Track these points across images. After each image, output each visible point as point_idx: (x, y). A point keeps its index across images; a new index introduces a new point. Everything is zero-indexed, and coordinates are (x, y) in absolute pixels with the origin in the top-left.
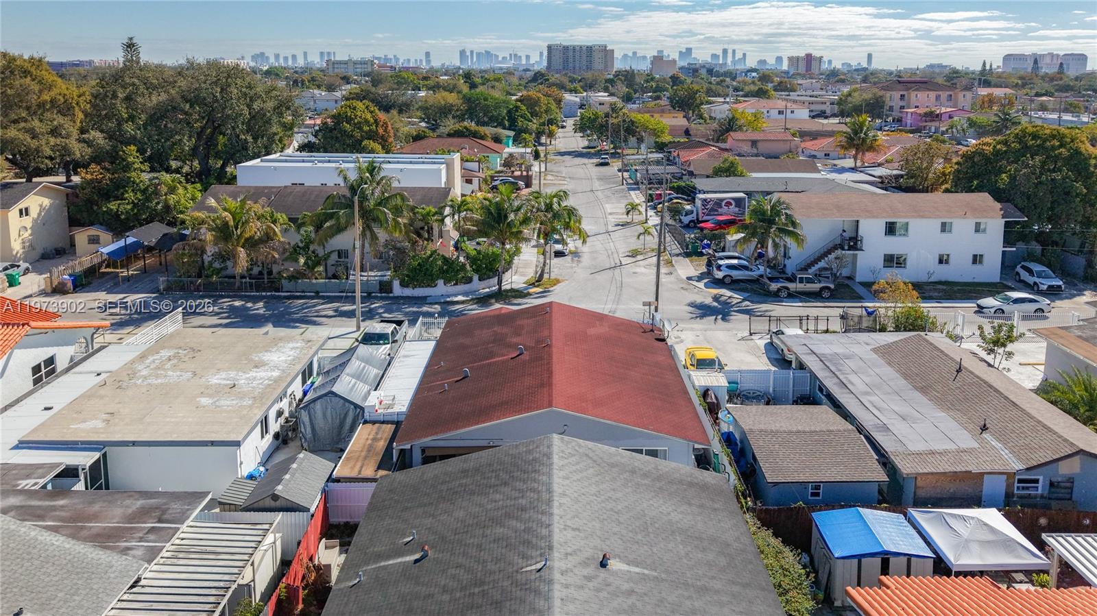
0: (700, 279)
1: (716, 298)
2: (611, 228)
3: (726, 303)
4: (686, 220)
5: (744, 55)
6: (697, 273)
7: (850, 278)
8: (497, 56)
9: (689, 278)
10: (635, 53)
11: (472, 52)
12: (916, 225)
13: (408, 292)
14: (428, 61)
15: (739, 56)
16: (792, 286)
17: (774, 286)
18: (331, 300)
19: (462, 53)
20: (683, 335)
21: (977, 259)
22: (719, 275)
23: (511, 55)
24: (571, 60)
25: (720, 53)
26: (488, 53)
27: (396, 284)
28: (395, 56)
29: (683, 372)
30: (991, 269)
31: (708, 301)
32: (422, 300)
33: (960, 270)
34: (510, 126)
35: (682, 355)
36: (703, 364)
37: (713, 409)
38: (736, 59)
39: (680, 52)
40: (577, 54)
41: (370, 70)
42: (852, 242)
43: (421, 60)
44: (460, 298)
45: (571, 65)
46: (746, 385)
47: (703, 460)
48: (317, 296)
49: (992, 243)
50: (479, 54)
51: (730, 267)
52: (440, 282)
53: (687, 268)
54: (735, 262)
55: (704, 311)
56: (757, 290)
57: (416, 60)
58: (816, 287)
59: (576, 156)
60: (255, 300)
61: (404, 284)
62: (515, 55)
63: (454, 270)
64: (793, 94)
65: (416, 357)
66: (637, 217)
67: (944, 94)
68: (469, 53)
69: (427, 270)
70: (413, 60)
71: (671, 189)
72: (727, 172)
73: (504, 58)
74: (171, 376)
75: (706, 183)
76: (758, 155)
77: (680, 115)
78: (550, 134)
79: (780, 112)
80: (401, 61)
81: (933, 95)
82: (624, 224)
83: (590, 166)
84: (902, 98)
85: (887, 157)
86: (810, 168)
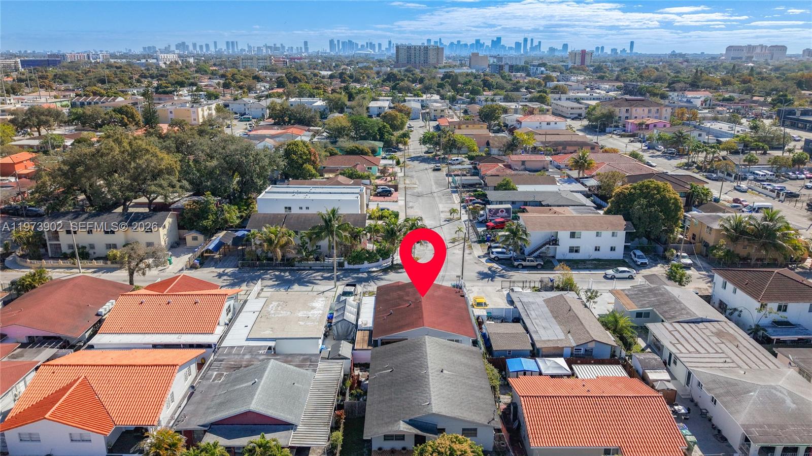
0: (484, 256)
1: (490, 269)
2: (442, 223)
3: (494, 272)
4: (481, 219)
5: (540, 42)
6: (482, 254)
7: (554, 257)
8: (357, 45)
9: (479, 257)
10: (459, 42)
11: (338, 41)
12: (584, 234)
13: (351, 267)
14: (307, 49)
15: (535, 43)
16: (524, 263)
17: (516, 263)
18: (318, 271)
19: (331, 42)
20: (473, 289)
21: (613, 249)
22: (493, 256)
23: (367, 43)
24: (413, 57)
25: (522, 41)
26: (350, 41)
27: (346, 263)
28: (282, 45)
29: (470, 309)
30: (619, 254)
31: (486, 270)
32: (358, 271)
33: (605, 254)
34: (380, 138)
35: (471, 301)
36: (479, 304)
37: (480, 324)
38: (534, 46)
39: (493, 41)
40: (417, 52)
41: (269, 64)
42: (554, 241)
43: (301, 48)
44: (374, 269)
45: (413, 60)
46: (495, 314)
47: (475, 343)
48: (311, 269)
49: (620, 241)
50: (343, 43)
51: (498, 253)
52: (366, 262)
53: (479, 250)
54: (500, 250)
55: (483, 276)
56: (509, 264)
57: (297, 48)
58: (535, 263)
59: (422, 161)
60: (285, 271)
61: (349, 263)
62: (371, 43)
63: (371, 257)
64: (564, 96)
65: (369, 304)
66: (456, 216)
67: (654, 109)
68: (336, 42)
69: (360, 257)
70: (295, 48)
71: (474, 196)
72: (505, 186)
73: (362, 46)
74: (283, 313)
75: (492, 195)
76: (526, 170)
77: (485, 125)
78: (405, 144)
79: (548, 124)
80: (286, 48)
81: (646, 109)
82: (449, 220)
83: (430, 171)
84: (627, 112)
85: (598, 171)
86: (551, 181)
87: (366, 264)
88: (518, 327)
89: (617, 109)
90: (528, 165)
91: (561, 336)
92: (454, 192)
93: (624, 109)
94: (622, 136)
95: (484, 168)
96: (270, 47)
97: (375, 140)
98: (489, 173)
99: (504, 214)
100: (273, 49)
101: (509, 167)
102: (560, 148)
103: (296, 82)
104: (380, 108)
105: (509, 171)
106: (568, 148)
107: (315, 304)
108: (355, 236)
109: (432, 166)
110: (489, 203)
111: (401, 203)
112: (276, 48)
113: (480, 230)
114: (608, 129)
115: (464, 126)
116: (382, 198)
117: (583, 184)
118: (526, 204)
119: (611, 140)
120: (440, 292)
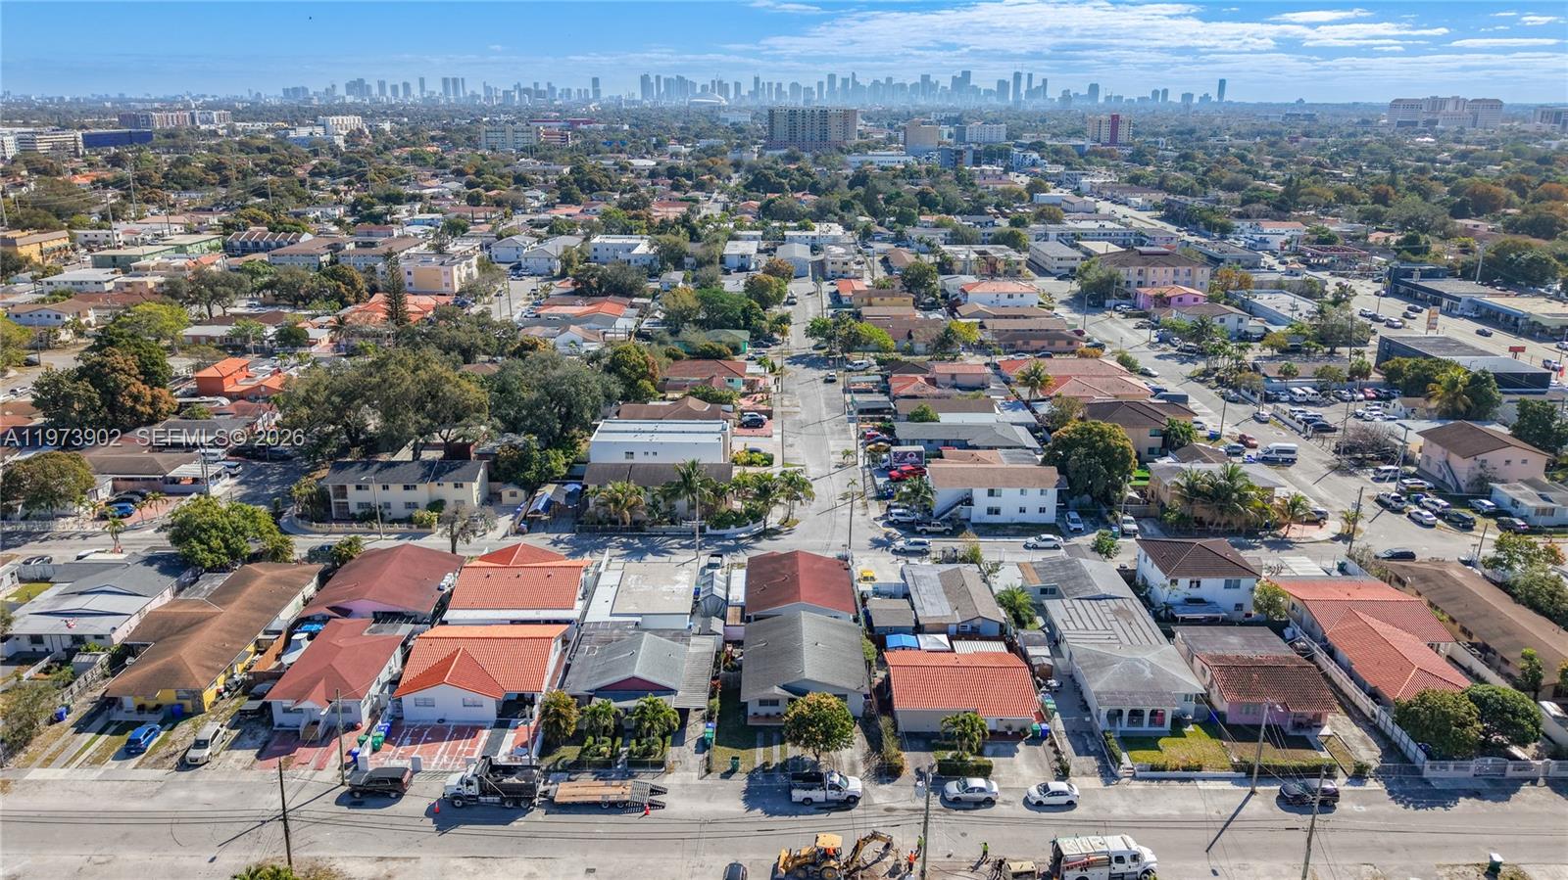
0: (881, 519)
1: (886, 535)
2: (832, 471)
3: (891, 539)
4: (883, 466)
6: (879, 515)
8: (694, 85)
9: (875, 519)
11: (657, 78)
12: (1006, 491)
13: (714, 532)
14: (597, 92)
16: (929, 529)
17: (919, 529)
18: (674, 537)
19: (645, 79)
20: (863, 560)
21: (1042, 510)
22: (892, 518)
23: (713, 81)
26: (678, 78)
27: (708, 527)
28: (549, 84)
30: (1050, 516)
31: (882, 536)
32: (722, 537)
33: (1032, 516)
37: (864, 600)
38: (1034, 87)
41: (534, 144)
42: (969, 501)
43: (586, 91)
44: (743, 535)
45: (800, 135)
48: (666, 534)
49: (1051, 500)
50: (667, 81)
51: (898, 514)
52: (733, 526)
53: (876, 512)
54: (900, 511)
55: (877, 543)
56: (911, 528)
57: (579, 91)
58: (942, 528)
59: (808, 365)
60: (633, 537)
61: (712, 528)
62: (719, 81)
63: (739, 519)
65: (739, 577)
66: (850, 460)
67: (1183, 270)
68: (652, 80)
69: (725, 520)
70: (574, 90)
71: (879, 429)
72: (920, 417)
73: (704, 88)
74: (645, 588)
75: (903, 429)
76: (955, 387)
77: (911, 298)
78: (784, 334)
79: (1010, 296)
80: (558, 92)
81: (1171, 270)
82: (841, 466)
83: (820, 382)
84: (1140, 273)
85: (1058, 391)
86: (988, 407)
87: (732, 529)
88: (905, 604)
89: (1123, 271)
90: (960, 381)
91: (948, 613)
92: (850, 421)
93: (1134, 270)
94: (1128, 316)
96: (527, 91)
97: (737, 327)
98: (903, 392)
99: (915, 459)
100: (534, 93)
101: (932, 382)
102: (1020, 342)
104: (743, 257)
105: (932, 390)
106: (1032, 342)
107: (679, 578)
108: (719, 493)
109: (823, 373)
110: (897, 443)
111: (777, 438)
112: (540, 94)
113: (881, 481)
114: (1107, 302)
115: (877, 300)
116: (749, 431)
117: (1034, 412)
118: (947, 443)
119: (1108, 323)
120: (820, 565)
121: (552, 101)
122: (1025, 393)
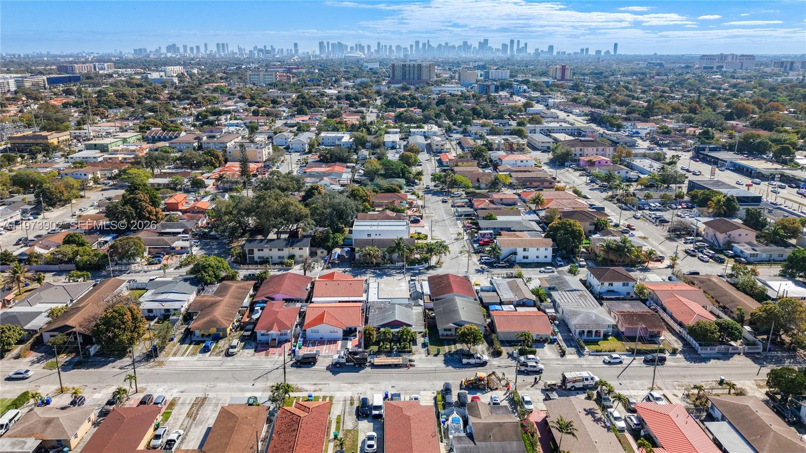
0: (478, 261)
1: (481, 267)
2: (453, 241)
3: (484, 269)
4: (475, 239)
6: (477, 259)
7: (515, 261)
8: (346, 46)
9: (476, 261)
10: (447, 44)
11: (327, 43)
12: (530, 249)
13: (409, 267)
14: (297, 51)
15: (522, 45)
16: (499, 265)
17: (495, 265)
18: (393, 269)
19: (321, 44)
20: (474, 277)
21: (546, 257)
22: (483, 261)
23: (355, 45)
24: (407, 73)
25: (510, 43)
26: (338, 43)
27: (406, 265)
28: (271, 46)
29: (473, 286)
30: (549, 259)
31: (479, 268)
33: (542, 259)
34: (402, 175)
35: (473, 283)
36: (477, 285)
37: (477, 293)
38: (520, 48)
39: (480, 43)
40: (412, 69)
41: (274, 81)
42: (515, 253)
43: (291, 50)
45: (407, 77)
46: (484, 288)
48: (389, 269)
49: (549, 253)
50: (333, 45)
51: (485, 259)
52: (417, 264)
53: (475, 258)
55: (478, 271)
56: (491, 265)
57: (288, 50)
58: (505, 265)
59: (433, 194)
60: (377, 269)
61: (408, 265)
62: (360, 45)
63: (419, 262)
64: (538, 127)
65: (426, 285)
66: (461, 237)
67: (600, 148)
68: (325, 44)
69: (413, 262)
70: (285, 50)
71: (471, 223)
72: (489, 218)
73: (352, 48)
74: (389, 288)
75: (482, 223)
76: (503, 204)
77: (476, 163)
78: (420, 180)
79: (522, 161)
80: (277, 50)
81: (595, 149)
82: (457, 239)
83: (440, 203)
84: (581, 150)
85: (548, 206)
86: (518, 213)
87: (417, 266)
88: (495, 294)
89: (573, 149)
90: (504, 201)
91: (513, 297)
92: (457, 219)
93: (578, 149)
94: (576, 170)
95: (477, 203)
96: (261, 50)
97: (399, 177)
98: (480, 207)
99: (489, 236)
100: (264, 52)
101: (492, 202)
102: (528, 183)
103: (312, 107)
104: (393, 142)
105: (492, 206)
106: (534, 183)
109: (441, 198)
110: (480, 229)
111: (427, 227)
112: (268, 52)
113: (475, 245)
114: (566, 164)
115: (460, 164)
117: (538, 215)
118: (502, 229)
119: (567, 174)
120: (458, 279)
121: (274, 56)
122: (533, 207)
